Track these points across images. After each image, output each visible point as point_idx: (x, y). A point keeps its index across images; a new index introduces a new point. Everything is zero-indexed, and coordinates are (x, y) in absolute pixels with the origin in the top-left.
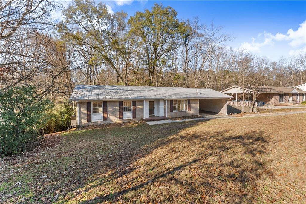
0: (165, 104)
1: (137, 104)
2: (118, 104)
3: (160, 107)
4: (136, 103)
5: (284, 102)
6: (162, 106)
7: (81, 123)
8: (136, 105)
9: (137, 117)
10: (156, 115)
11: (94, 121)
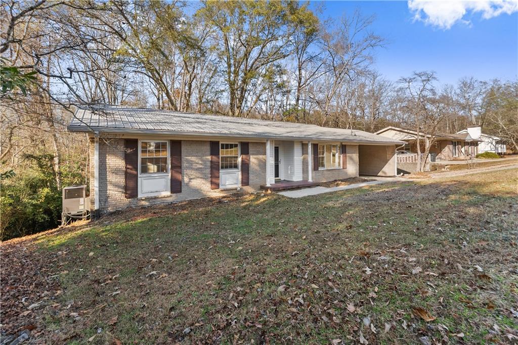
0: (304, 152)
1: (251, 149)
2: (207, 148)
3: (295, 157)
4: (250, 147)
5: (457, 155)
6: (298, 157)
7: (106, 201)
8: (250, 152)
9: (250, 182)
10: (282, 179)
11: (146, 196)
